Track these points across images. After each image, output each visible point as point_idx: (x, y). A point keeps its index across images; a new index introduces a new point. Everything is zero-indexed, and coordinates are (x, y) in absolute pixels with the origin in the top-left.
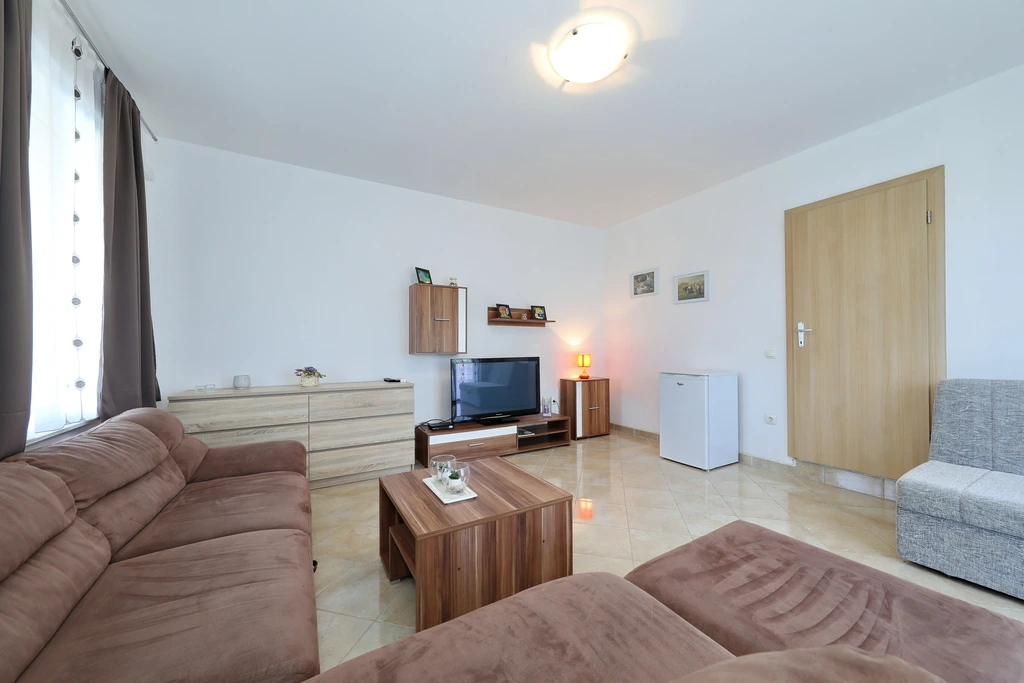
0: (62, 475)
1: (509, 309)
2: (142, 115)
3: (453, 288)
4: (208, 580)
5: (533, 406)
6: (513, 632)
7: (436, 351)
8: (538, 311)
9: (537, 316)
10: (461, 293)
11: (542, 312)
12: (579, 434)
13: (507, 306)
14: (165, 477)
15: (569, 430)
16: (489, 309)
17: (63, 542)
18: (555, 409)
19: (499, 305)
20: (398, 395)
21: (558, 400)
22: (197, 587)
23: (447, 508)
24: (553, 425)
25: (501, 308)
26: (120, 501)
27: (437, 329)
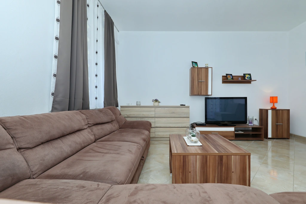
0: (86, 116)
1: (232, 76)
2: (114, 23)
3: (207, 68)
4: (109, 150)
5: (244, 120)
6: (192, 196)
7: (199, 94)
8: (247, 76)
9: (246, 79)
10: (210, 70)
11: (249, 76)
12: (270, 136)
13: (231, 75)
14: (113, 125)
15: (263, 133)
16: (223, 76)
17: (82, 132)
18: (256, 123)
19: (227, 74)
20: (183, 109)
21: (258, 119)
22: (105, 151)
23: (188, 147)
24: (255, 129)
25: (228, 75)
26: (99, 127)
27: (200, 85)
